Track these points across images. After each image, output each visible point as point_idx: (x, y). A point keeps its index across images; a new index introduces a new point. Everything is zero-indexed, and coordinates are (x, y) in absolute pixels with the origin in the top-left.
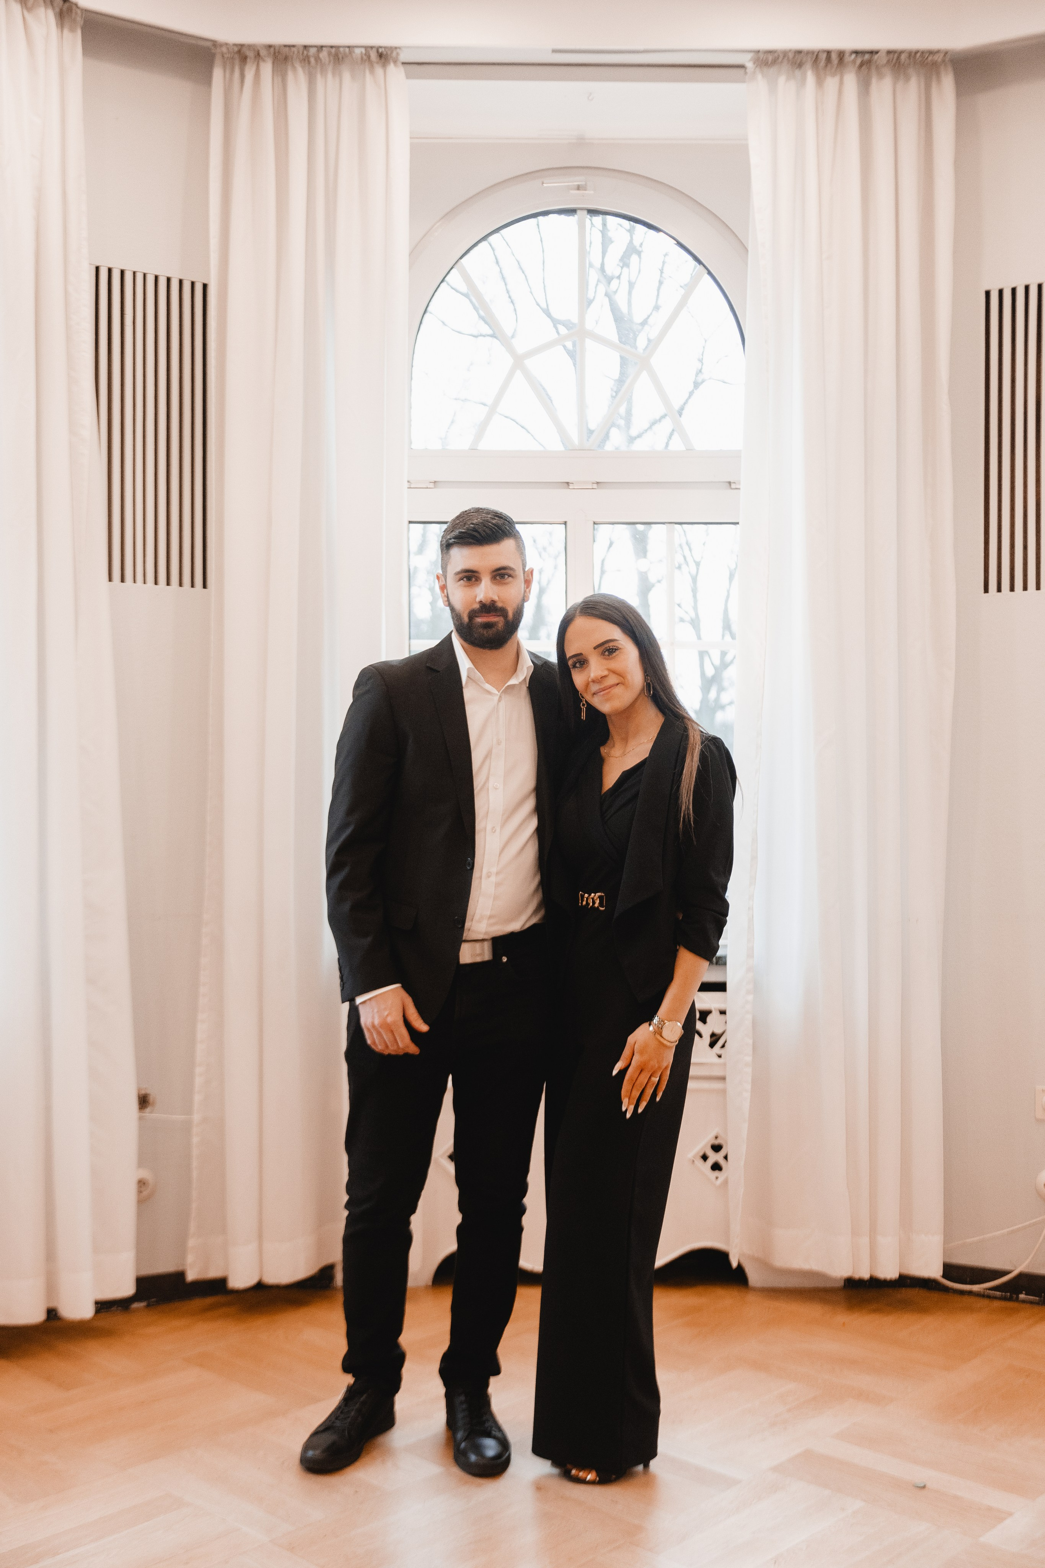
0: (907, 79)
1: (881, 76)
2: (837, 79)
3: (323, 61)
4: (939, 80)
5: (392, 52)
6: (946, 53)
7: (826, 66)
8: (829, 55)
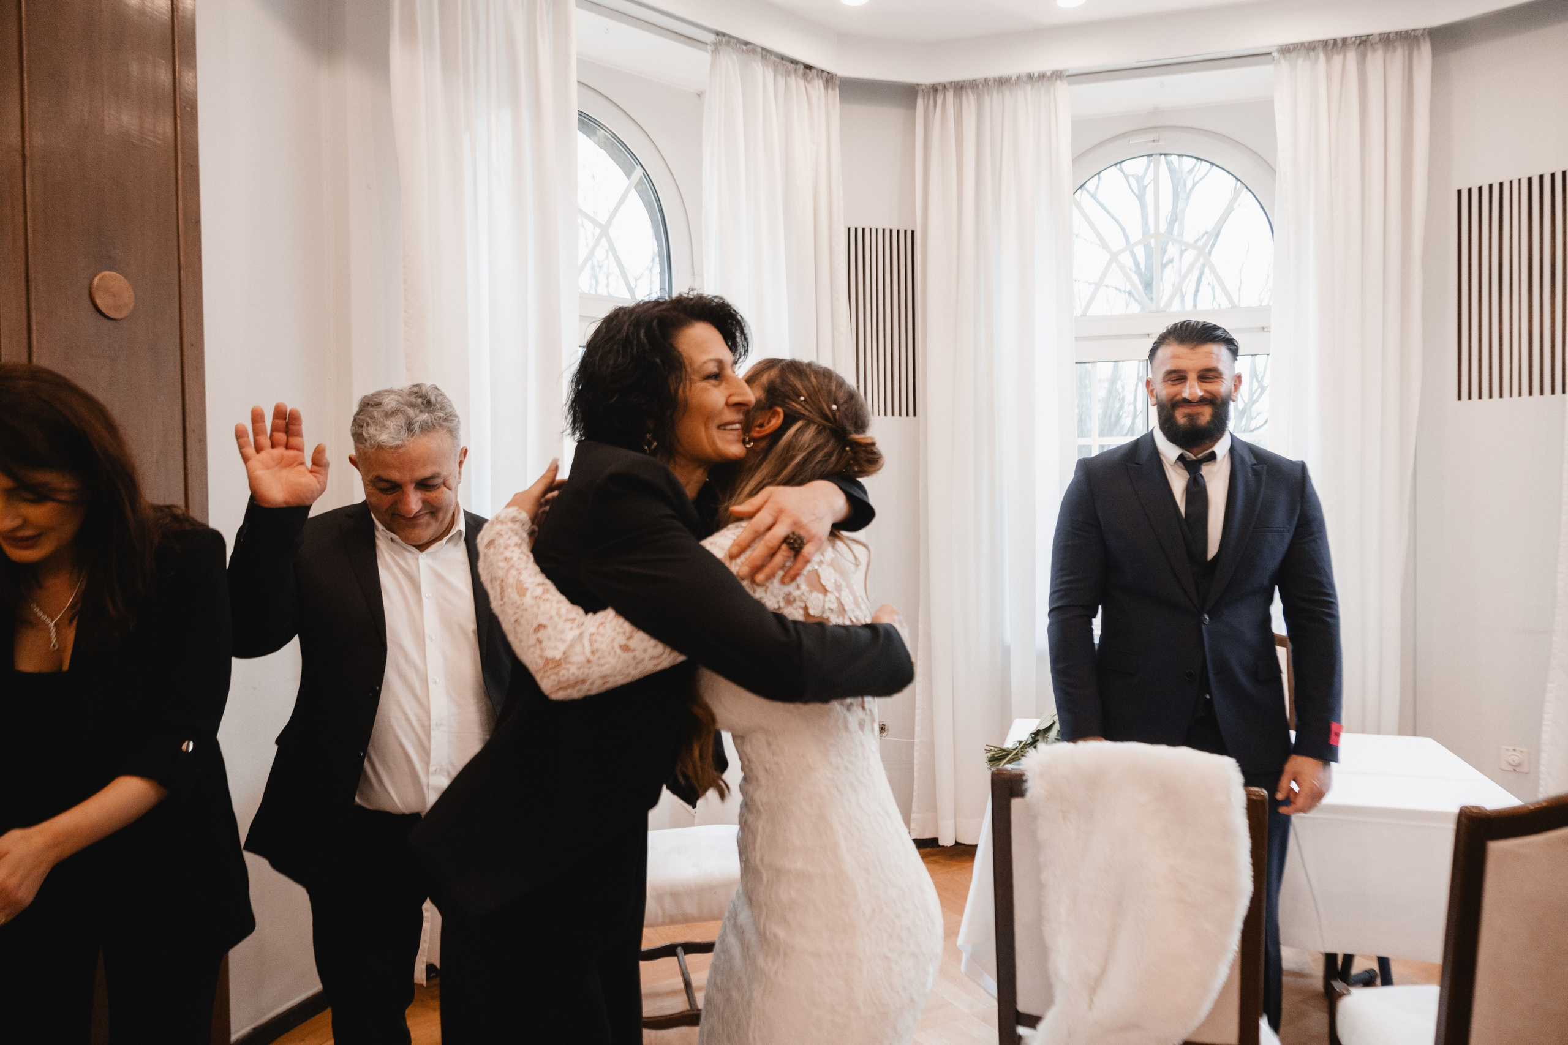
0: (1395, 49)
1: (1374, 50)
2: (1341, 56)
3: (990, 86)
4: (1419, 48)
6: (1425, 29)
8: (1335, 40)
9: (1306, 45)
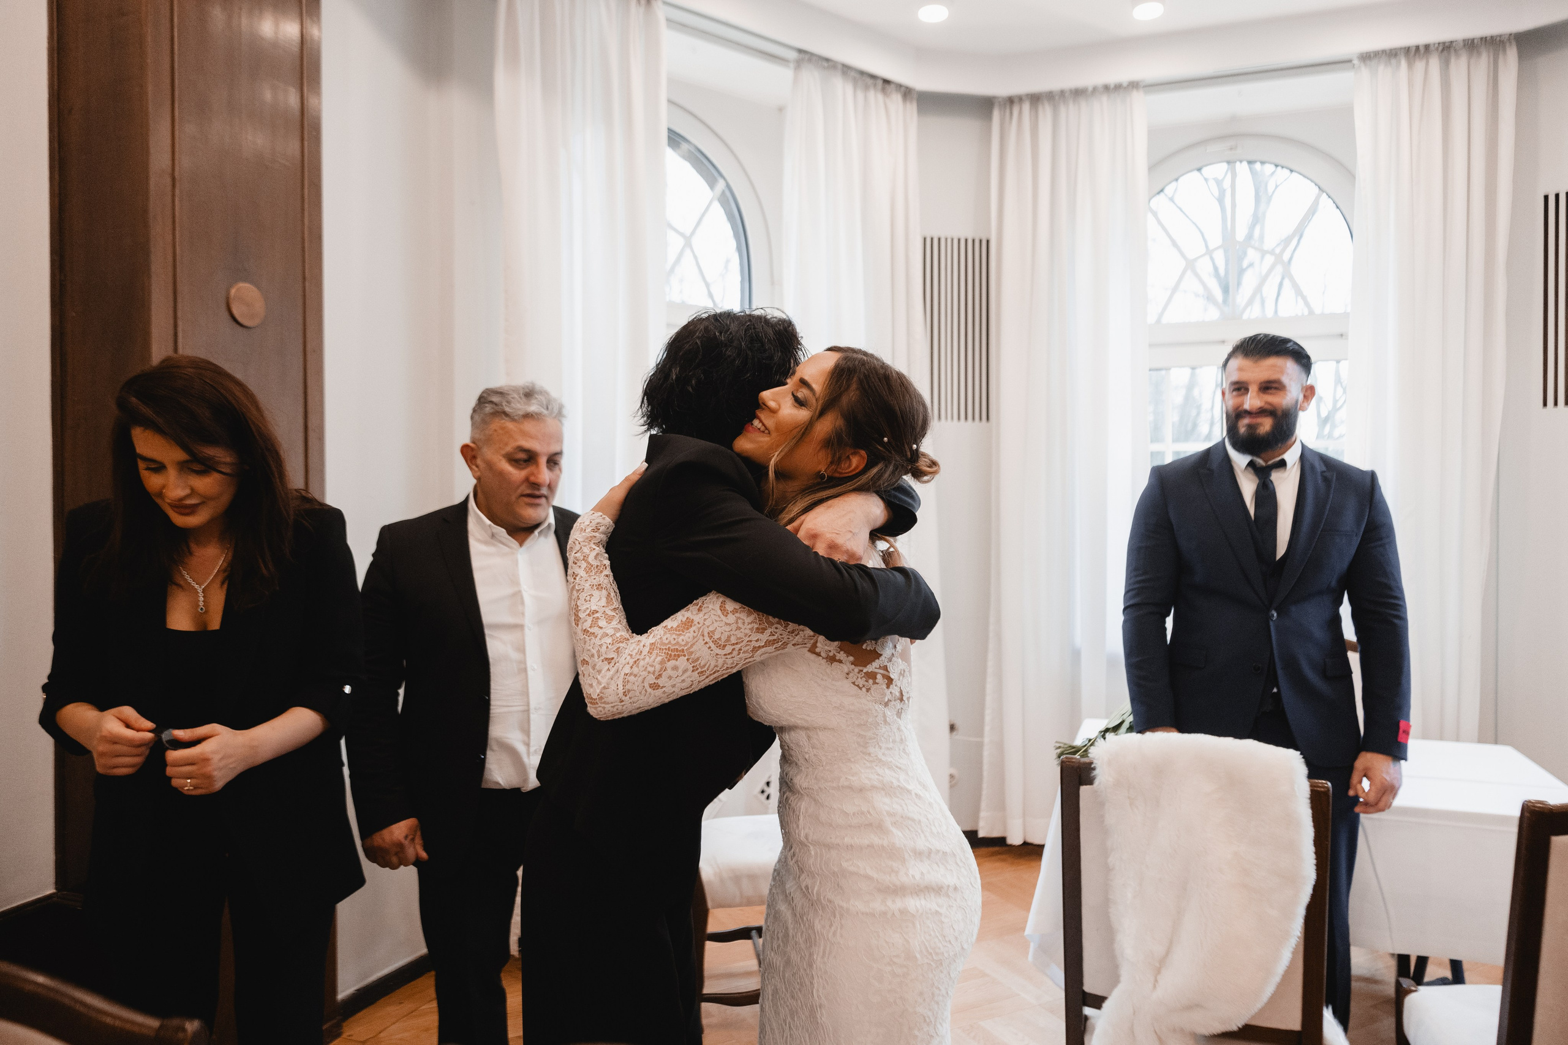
1: (1458, 56)
2: (1424, 62)
3: (1066, 97)
6: (1511, 34)
7: (1415, 54)
8: (1417, 48)
9: (1388, 52)
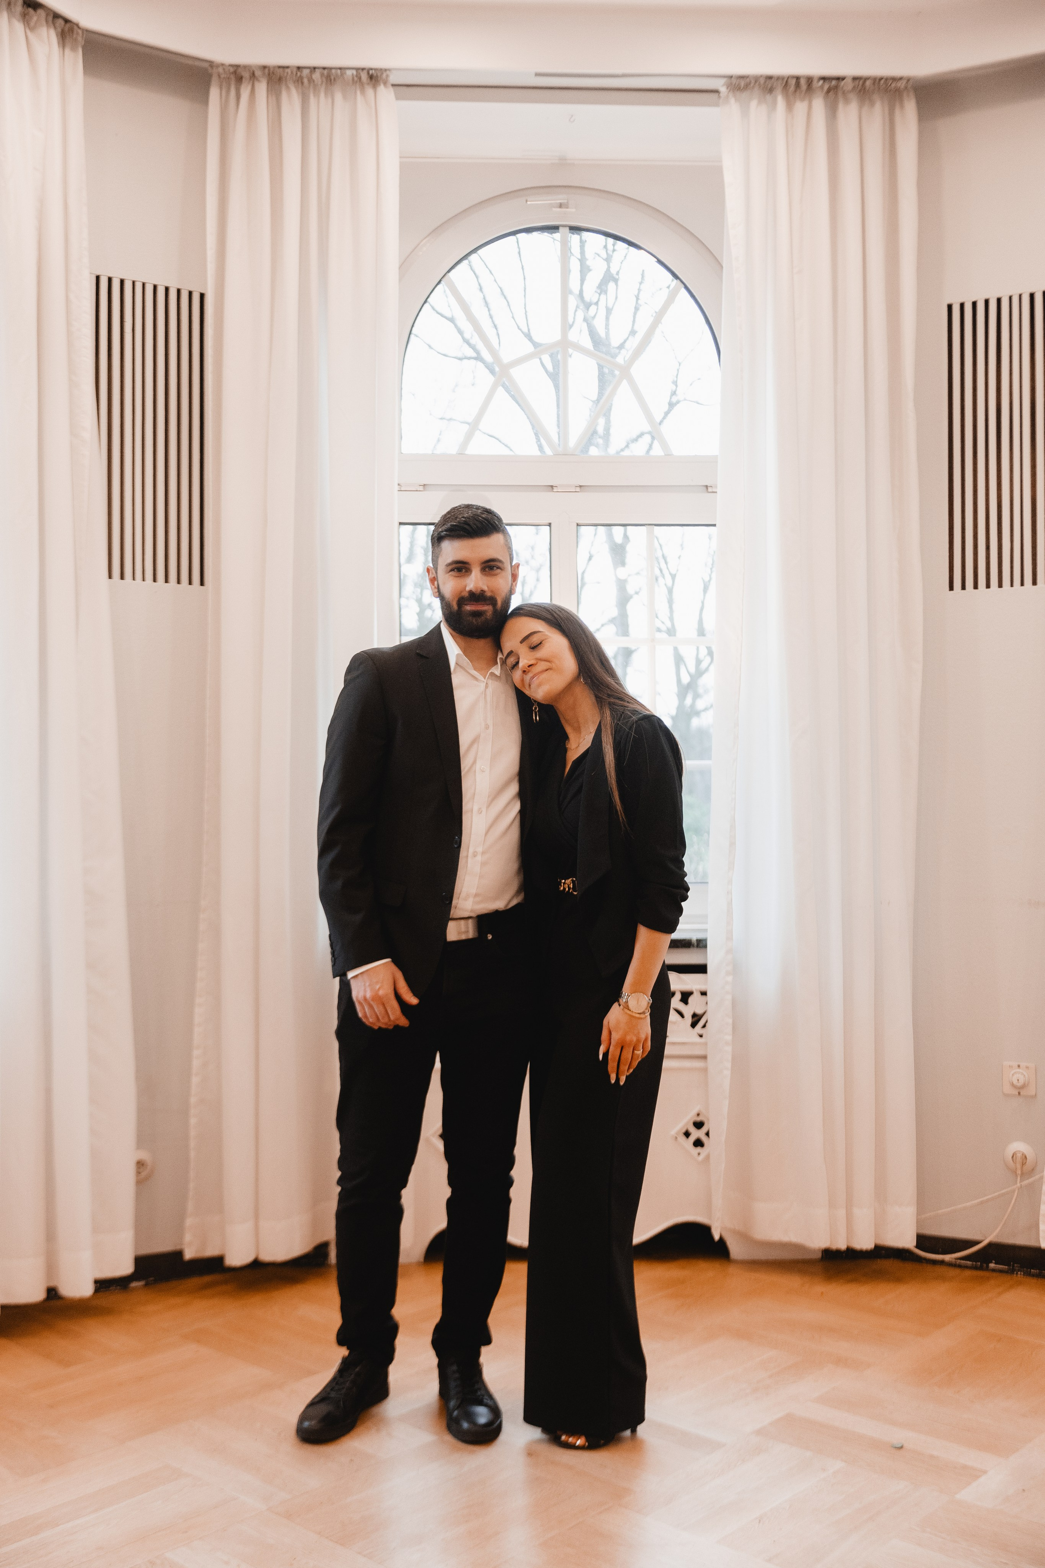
2: (806, 103)
3: (316, 83)
4: (902, 107)
5: (382, 74)
6: (908, 80)
7: (795, 91)
8: (798, 80)
9: (762, 81)
